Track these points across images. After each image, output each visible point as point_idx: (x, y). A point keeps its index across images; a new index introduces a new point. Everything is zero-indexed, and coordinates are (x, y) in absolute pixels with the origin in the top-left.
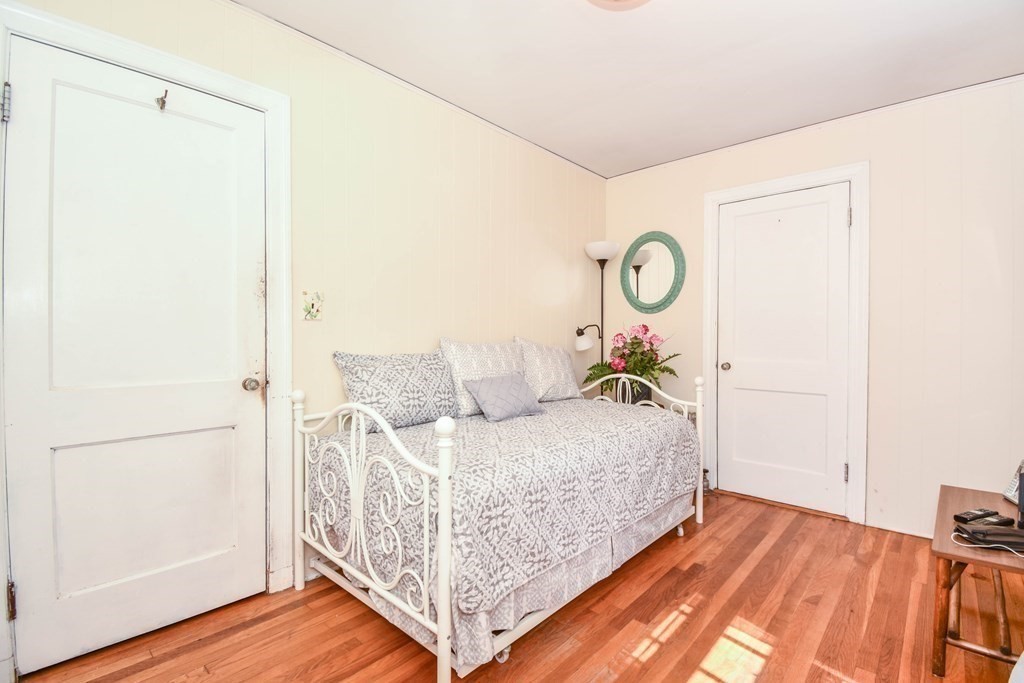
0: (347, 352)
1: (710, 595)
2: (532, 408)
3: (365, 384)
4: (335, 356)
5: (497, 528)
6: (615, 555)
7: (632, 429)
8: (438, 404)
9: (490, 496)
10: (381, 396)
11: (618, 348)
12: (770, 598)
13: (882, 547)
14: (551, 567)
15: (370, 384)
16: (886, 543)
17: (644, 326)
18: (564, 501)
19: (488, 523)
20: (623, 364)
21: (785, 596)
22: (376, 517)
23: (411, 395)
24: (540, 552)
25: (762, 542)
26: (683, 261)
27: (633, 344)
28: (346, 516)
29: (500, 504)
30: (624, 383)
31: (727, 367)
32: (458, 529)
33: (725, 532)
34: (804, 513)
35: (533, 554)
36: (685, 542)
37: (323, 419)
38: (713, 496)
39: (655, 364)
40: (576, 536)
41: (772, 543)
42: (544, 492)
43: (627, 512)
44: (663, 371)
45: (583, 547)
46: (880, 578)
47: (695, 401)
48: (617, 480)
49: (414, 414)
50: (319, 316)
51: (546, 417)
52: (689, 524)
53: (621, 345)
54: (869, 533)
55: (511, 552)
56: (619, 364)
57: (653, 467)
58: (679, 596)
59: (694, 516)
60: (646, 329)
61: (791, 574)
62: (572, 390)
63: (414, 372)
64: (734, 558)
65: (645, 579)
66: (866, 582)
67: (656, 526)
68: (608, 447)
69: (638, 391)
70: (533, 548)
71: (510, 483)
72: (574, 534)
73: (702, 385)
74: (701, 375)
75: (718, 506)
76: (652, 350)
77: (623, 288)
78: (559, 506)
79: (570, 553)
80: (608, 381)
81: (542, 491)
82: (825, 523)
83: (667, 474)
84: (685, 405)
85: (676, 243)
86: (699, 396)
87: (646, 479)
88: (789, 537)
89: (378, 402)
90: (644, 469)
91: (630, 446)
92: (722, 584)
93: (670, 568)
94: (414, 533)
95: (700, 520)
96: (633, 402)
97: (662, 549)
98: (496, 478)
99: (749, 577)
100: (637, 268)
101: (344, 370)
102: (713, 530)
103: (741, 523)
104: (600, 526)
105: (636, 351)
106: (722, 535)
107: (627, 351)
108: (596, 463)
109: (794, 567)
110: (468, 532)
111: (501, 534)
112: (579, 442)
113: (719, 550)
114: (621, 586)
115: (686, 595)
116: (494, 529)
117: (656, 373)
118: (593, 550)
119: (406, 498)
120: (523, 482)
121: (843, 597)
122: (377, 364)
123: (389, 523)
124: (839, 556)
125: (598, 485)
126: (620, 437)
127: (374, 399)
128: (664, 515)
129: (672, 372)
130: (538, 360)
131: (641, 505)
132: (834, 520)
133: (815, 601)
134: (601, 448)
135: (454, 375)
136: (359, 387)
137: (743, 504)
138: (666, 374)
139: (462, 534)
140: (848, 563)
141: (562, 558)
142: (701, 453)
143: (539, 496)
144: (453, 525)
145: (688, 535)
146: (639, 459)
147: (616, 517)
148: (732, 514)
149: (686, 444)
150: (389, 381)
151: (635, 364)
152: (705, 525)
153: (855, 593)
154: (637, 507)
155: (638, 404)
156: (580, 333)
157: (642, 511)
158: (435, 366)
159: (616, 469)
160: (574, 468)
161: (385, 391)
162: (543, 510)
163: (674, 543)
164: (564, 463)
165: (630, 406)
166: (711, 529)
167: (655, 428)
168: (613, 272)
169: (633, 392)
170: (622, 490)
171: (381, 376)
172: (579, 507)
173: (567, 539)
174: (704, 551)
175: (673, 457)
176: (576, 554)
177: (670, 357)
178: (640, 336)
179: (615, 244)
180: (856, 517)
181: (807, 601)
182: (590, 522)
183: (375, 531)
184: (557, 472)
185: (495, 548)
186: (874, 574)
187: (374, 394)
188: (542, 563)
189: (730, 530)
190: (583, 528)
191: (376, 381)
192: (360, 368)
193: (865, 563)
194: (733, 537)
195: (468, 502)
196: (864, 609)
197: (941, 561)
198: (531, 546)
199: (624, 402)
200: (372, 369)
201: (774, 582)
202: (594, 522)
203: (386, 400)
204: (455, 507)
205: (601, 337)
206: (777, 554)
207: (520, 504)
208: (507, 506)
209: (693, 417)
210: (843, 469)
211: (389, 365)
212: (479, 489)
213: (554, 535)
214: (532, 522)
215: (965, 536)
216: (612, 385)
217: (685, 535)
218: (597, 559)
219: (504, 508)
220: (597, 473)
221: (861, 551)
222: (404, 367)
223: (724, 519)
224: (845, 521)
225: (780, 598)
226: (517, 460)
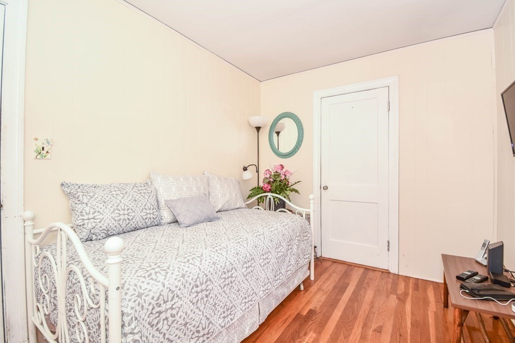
0: (74, 183)
1: (320, 333)
2: (211, 217)
3: (84, 205)
4: (62, 185)
5: (167, 319)
6: (261, 314)
7: (273, 229)
8: (144, 217)
9: (161, 295)
10: (97, 214)
11: (267, 178)
12: (354, 331)
13: (409, 288)
14: (213, 336)
15: (89, 205)
16: (411, 285)
17: (281, 165)
18: (224, 286)
19: (159, 316)
20: (269, 187)
21: (362, 328)
22: (72, 313)
23: (122, 212)
24: (203, 329)
25: (347, 290)
26: (302, 129)
27: (275, 175)
28: (55, 309)
29: (170, 298)
30: (270, 198)
31: (326, 188)
32: (127, 329)
33: (327, 285)
34: (367, 269)
35: (198, 332)
36: (304, 293)
37: (41, 233)
38: (319, 260)
39: (287, 187)
40: (234, 308)
41: (352, 291)
42: (209, 283)
43: (269, 284)
44: (292, 191)
45: (239, 315)
46: (412, 309)
47: (309, 209)
48: (262, 264)
49: (124, 225)
50: (48, 156)
51: (220, 222)
52: (307, 282)
53: (268, 176)
54: (401, 279)
55: (179, 334)
56: (267, 187)
57: (285, 252)
58: (301, 335)
59: (309, 276)
60: (282, 167)
61: (364, 312)
62: (240, 203)
63: (126, 196)
64: (332, 304)
65: (280, 325)
66: (405, 314)
67: (287, 288)
68: (257, 242)
69: (278, 203)
70: (198, 327)
71: (179, 281)
72: (231, 308)
73: (313, 199)
74: (312, 193)
75: (322, 268)
76: (286, 179)
77: (270, 144)
78: (220, 291)
79: (228, 322)
80: (261, 197)
81: (206, 282)
82: (378, 274)
83: (294, 254)
84: (304, 211)
85: (298, 119)
86: (312, 205)
87: (281, 260)
88: (360, 286)
89: (94, 218)
90: (280, 254)
91: (271, 241)
92: (326, 323)
93: (296, 314)
94: (95, 330)
95: (312, 278)
96: (275, 210)
97: (291, 300)
98: (167, 279)
99: (341, 316)
100: (278, 133)
101: (69, 195)
102: (320, 284)
103: (335, 278)
104: (250, 298)
105: (277, 179)
106: (324, 288)
107: (271, 180)
108: (248, 255)
109: (365, 306)
110: (135, 331)
111: (170, 323)
112: (237, 242)
113: (324, 298)
114: (265, 332)
115: (306, 334)
116: (164, 320)
117: (288, 193)
118: (246, 315)
119: (90, 302)
120: (191, 278)
121: (394, 326)
122: (97, 191)
123: (81, 319)
124: (388, 296)
125: (249, 270)
126: (265, 235)
127: (91, 216)
128: (293, 280)
129: (296, 191)
130: (218, 186)
131: (278, 277)
132: (382, 272)
133: (379, 330)
134: (252, 244)
135: (159, 197)
136: (79, 207)
137: (335, 265)
138: (294, 192)
139: (131, 333)
140: (393, 301)
141: (222, 327)
142: (313, 239)
143: (204, 287)
144: (123, 326)
145: (306, 289)
146: (277, 248)
147: (262, 289)
148: (330, 272)
149: (305, 235)
150: (105, 202)
151: (276, 187)
152: (315, 281)
153: (400, 322)
154: (276, 279)
155: (278, 211)
156: (245, 169)
157: (279, 281)
158: (144, 191)
159: (262, 258)
160: (232, 261)
161: (100, 210)
162: (207, 296)
163: (298, 296)
164: (225, 259)
165: (272, 212)
166: (319, 283)
167: (287, 227)
168: (264, 134)
169: (275, 203)
170: (266, 271)
171: (99, 199)
172: (236, 288)
173: (226, 313)
174: (315, 300)
175: (297, 244)
176: (233, 321)
177: (296, 183)
178: (279, 171)
179: (265, 118)
180: (394, 270)
181: (375, 330)
182: (243, 296)
183: (72, 324)
184: (219, 266)
185: (165, 335)
186: (408, 307)
187: (91, 213)
188: (205, 336)
189: (328, 283)
190: (238, 301)
191: (94, 203)
192: (82, 194)
193: (402, 300)
194: (331, 288)
195: (139, 304)
196: (407, 332)
197: (457, 310)
198: (197, 326)
199: (270, 210)
200: (92, 194)
201: (355, 318)
202: (246, 296)
203: (101, 217)
204: (125, 311)
205: (258, 172)
206: (356, 298)
207: (187, 296)
208: (176, 299)
209: (308, 218)
210: (387, 244)
211: (107, 191)
212: (150, 290)
213: (216, 312)
214: (198, 308)
215: (467, 291)
216: (263, 200)
217: (304, 289)
218: (248, 320)
219: (173, 302)
220: (249, 262)
221: (399, 292)
222: (119, 192)
223: (325, 276)
224: (387, 272)
225: (360, 330)
226: (188, 260)
